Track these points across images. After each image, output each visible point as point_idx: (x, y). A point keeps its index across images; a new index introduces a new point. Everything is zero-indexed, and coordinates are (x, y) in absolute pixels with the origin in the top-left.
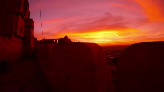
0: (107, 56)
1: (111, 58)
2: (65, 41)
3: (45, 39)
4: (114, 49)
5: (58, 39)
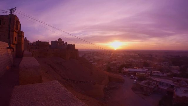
1: (117, 64)
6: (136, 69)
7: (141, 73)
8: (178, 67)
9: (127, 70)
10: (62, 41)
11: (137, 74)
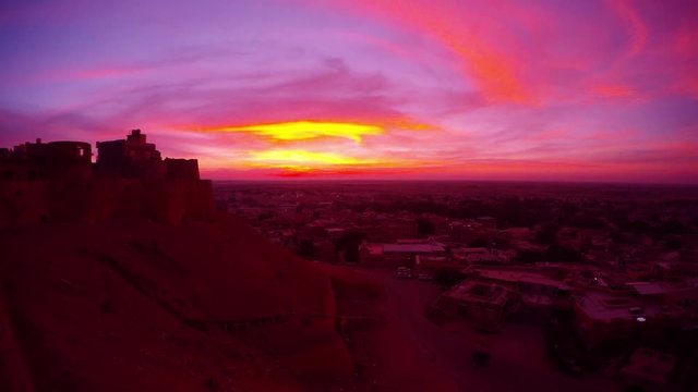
0: (317, 221)
1: (330, 230)
2: (132, 153)
3: (39, 140)
4: (346, 195)
5: (99, 145)
6: (408, 243)
7: (432, 259)
8: (525, 229)
9: (376, 250)
10: (149, 141)
11: (421, 260)
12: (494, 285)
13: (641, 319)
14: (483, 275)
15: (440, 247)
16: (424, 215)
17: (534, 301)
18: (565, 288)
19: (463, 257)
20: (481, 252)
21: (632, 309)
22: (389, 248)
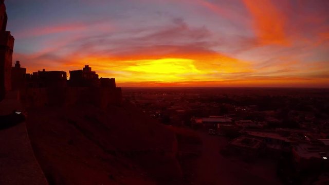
0: (172, 107)
1: (179, 111)
2: (85, 76)
3: (44, 70)
4: (186, 94)
5: (71, 72)
6: (214, 118)
7: (225, 125)
8: (272, 111)
9: (199, 121)
10: (92, 70)
11: (220, 126)
12: (254, 139)
13: (325, 158)
14: (249, 134)
15: (230, 119)
16: (224, 104)
17: (273, 147)
18: (288, 141)
19: (240, 125)
20: (249, 122)
21: (321, 153)
22: (205, 120)
